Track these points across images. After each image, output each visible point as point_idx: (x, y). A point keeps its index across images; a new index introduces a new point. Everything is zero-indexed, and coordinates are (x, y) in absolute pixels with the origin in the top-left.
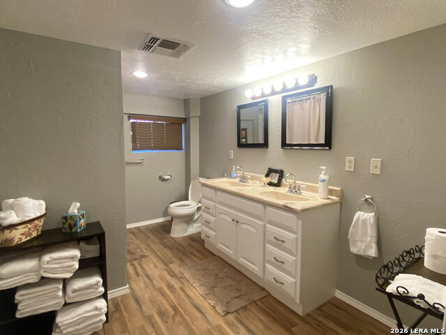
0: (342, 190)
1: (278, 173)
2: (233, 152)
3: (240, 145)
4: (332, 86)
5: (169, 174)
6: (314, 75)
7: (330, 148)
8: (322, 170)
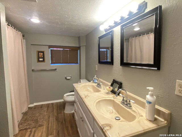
0: (171, 114)
1: (118, 84)
2: (97, 66)
3: (100, 62)
4: (161, 7)
5: (70, 76)
6: (145, 1)
7: (159, 69)
8: (149, 90)
